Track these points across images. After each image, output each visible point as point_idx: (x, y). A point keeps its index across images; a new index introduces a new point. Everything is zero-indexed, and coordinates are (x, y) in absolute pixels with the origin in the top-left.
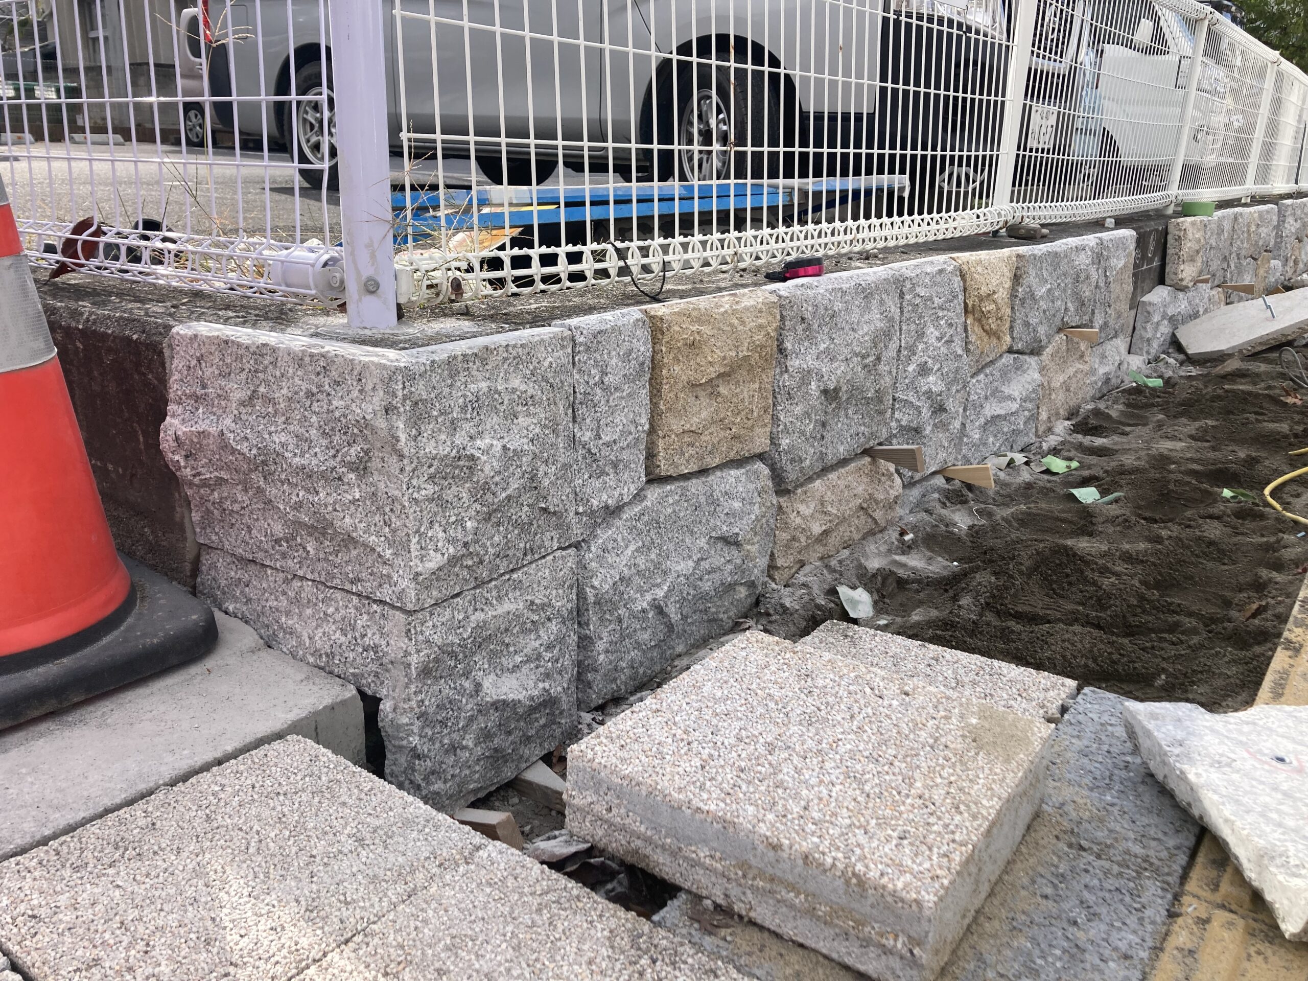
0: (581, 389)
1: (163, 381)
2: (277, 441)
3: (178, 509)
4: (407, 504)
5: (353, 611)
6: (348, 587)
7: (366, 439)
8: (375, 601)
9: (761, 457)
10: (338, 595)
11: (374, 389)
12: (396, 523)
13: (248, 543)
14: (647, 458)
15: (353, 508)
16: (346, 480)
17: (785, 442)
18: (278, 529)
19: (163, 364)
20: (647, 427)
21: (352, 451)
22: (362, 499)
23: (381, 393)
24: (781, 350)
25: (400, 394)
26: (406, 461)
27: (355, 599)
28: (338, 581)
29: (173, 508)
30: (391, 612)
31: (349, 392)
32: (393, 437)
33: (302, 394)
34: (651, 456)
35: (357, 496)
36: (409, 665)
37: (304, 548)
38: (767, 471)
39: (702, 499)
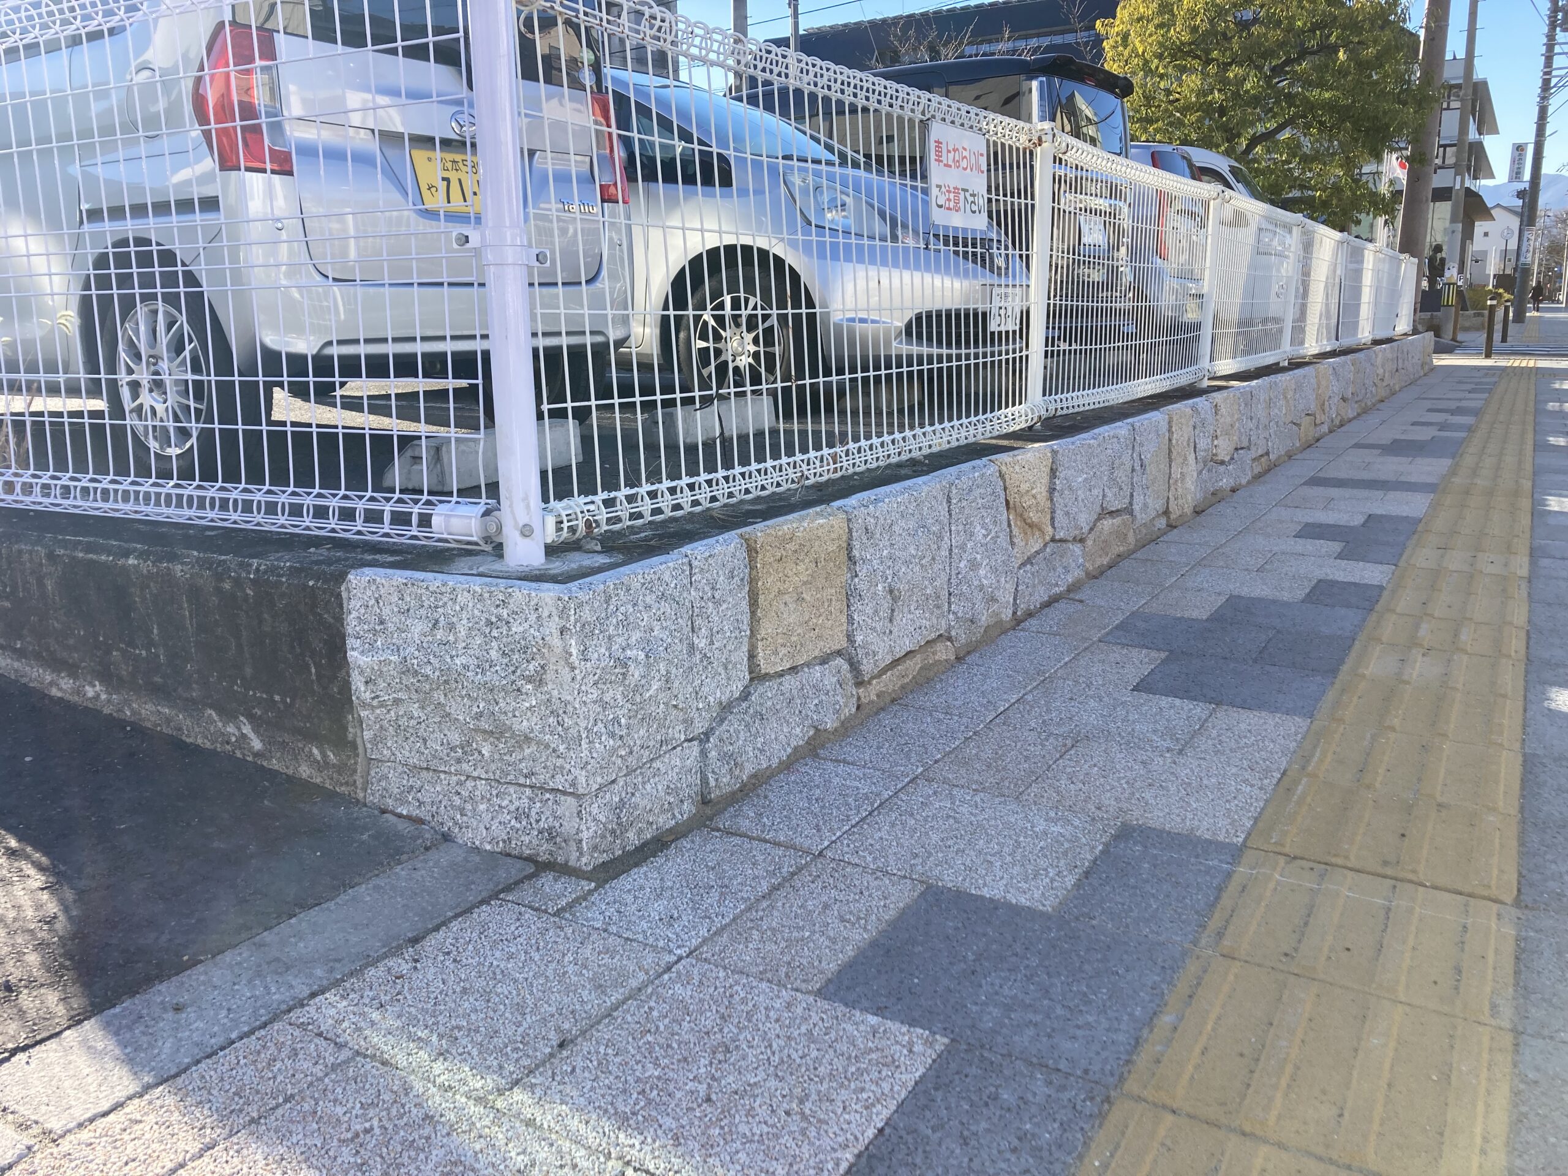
0: (697, 604)
1: (340, 620)
2: (459, 663)
3: (350, 730)
4: (577, 706)
5: (526, 801)
6: (522, 781)
7: (543, 657)
8: (547, 790)
9: (839, 653)
10: (512, 789)
11: (550, 616)
12: (568, 722)
13: (423, 753)
14: (749, 659)
15: (529, 714)
16: (524, 691)
17: (859, 639)
18: (455, 738)
19: (341, 606)
20: (748, 633)
21: (531, 667)
22: (538, 705)
23: (557, 619)
24: (850, 558)
25: (572, 618)
26: (577, 672)
27: (528, 791)
28: (512, 777)
29: (346, 729)
30: (563, 798)
31: (526, 620)
32: (567, 652)
33: (482, 623)
34: (752, 656)
35: (534, 703)
36: (581, 841)
37: (480, 752)
38: (846, 666)
39: (795, 692)
